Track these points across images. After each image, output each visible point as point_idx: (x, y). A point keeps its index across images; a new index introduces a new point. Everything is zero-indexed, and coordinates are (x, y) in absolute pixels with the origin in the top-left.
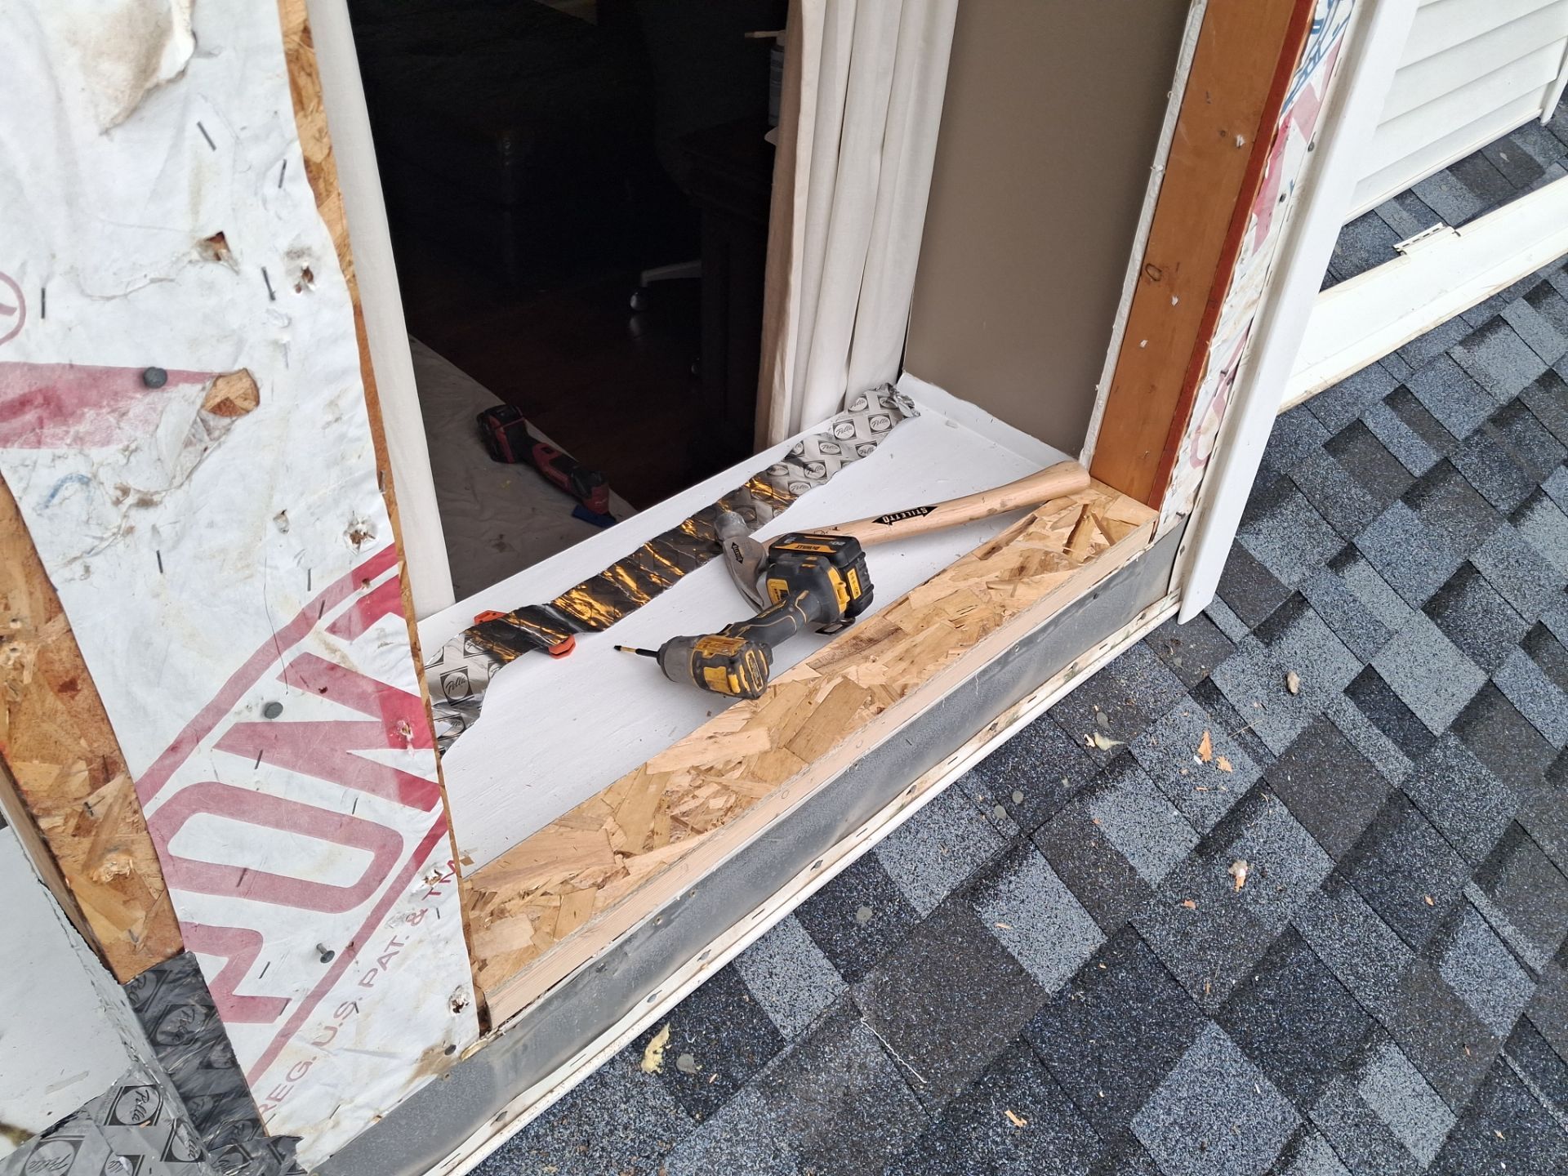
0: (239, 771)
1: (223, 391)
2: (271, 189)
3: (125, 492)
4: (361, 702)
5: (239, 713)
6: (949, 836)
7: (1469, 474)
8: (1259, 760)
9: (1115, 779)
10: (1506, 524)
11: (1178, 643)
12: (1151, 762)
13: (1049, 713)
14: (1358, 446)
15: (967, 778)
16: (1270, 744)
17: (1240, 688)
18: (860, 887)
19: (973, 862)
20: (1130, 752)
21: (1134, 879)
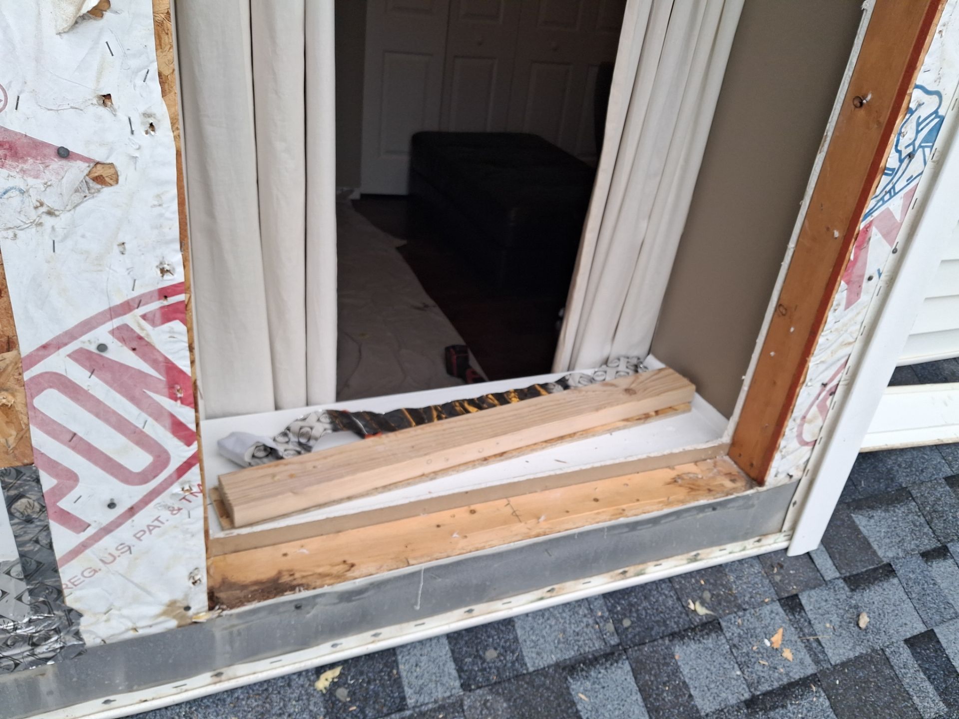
0: (78, 374)
1: (99, 171)
2: (139, 81)
3: (42, 205)
4: (154, 363)
5: (84, 342)
6: (568, 629)
8: (817, 662)
9: (702, 636)
11: (781, 567)
12: (733, 634)
13: (670, 580)
15: (596, 599)
16: (830, 655)
17: (820, 611)
18: (496, 637)
19: (578, 650)
20: (719, 623)
21: (689, 703)
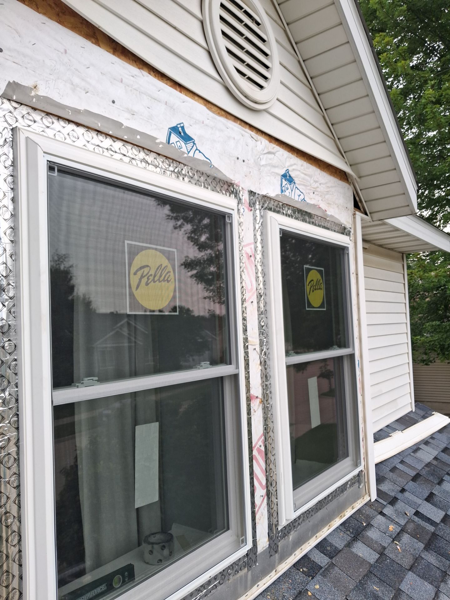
0: (257, 455)
7: (425, 476)
8: (399, 526)
9: (370, 528)
10: (437, 485)
12: (376, 526)
14: (397, 471)
16: (401, 523)
17: (390, 514)
21: (381, 545)
